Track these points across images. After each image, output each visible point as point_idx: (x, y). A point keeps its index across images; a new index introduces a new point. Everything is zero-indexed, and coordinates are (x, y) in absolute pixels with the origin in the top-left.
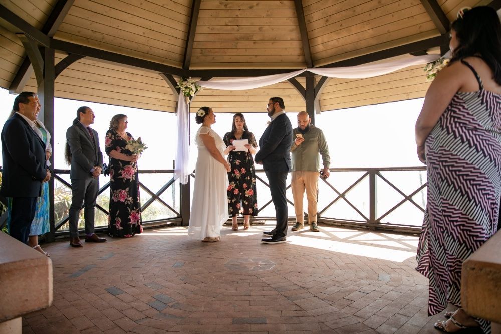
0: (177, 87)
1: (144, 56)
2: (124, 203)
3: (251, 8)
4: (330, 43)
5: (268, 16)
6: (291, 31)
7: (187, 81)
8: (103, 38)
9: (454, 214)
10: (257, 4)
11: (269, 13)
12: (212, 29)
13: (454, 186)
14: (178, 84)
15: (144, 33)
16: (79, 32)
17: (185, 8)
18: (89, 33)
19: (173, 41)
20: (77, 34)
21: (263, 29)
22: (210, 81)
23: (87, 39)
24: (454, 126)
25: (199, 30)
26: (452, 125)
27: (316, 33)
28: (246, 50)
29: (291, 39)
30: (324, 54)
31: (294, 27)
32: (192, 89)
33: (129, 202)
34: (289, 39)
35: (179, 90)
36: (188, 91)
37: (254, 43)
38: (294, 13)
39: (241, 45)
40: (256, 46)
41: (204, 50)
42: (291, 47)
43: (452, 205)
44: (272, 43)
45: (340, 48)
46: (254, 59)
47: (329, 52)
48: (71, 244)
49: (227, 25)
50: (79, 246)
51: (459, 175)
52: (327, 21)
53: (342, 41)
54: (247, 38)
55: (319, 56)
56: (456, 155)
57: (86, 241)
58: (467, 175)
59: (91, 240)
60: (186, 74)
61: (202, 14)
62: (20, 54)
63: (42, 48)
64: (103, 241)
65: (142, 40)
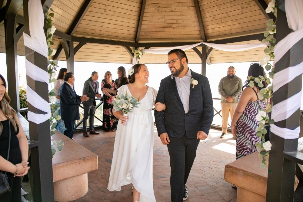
0: (132, 53)
1: (115, 38)
2: (108, 115)
3: (172, 11)
4: (216, 29)
5: (181, 15)
6: (194, 22)
7: (137, 49)
8: (95, 32)
9: (243, 145)
10: (175, 9)
11: (182, 13)
12: (151, 22)
13: (245, 135)
14: (133, 51)
15: (115, 27)
16: (84, 31)
17: (136, 13)
18: (88, 31)
19: (130, 29)
20: (83, 32)
21: (178, 21)
22: (149, 49)
23: (88, 34)
24: (248, 113)
25: (144, 22)
26: (247, 112)
27: (207, 23)
28: (169, 32)
29: (194, 26)
30: (212, 35)
31: (195, 20)
32: (140, 54)
33: (110, 115)
34: (193, 26)
35: (133, 55)
36: (138, 55)
37: (173, 28)
38: (195, 13)
39: (166, 29)
40: (175, 30)
41: (146, 32)
42: (194, 30)
43: (243, 142)
44: (183, 29)
45: (221, 32)
46: (173, 37)
47: (215, 34)
48: (84, 135)
49: (158, 20)
50: (88, 136)
51: (247, 132)
52: (214, 18)
53: (222, 29)
54: (170, 26)
55: (210, 35)
56: (247, 124)
57: (90, 133)
58: (250, 132)
59: (93, 133)
60: (137, 45)
61: (145, 15)
62: (58, 45)
63: (68, 42)
64: (98, 134)
65: (114, 30)
